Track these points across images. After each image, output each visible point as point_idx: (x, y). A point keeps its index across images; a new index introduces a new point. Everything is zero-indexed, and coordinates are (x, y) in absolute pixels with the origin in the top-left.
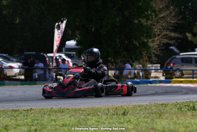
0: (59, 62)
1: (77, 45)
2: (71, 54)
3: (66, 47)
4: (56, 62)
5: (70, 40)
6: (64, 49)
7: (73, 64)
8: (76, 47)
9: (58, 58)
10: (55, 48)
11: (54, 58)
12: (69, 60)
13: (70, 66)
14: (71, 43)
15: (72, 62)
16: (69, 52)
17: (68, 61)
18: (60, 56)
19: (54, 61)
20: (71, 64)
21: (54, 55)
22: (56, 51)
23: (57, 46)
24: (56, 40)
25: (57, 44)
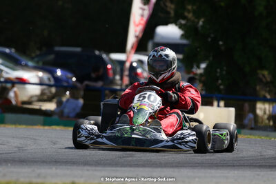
0: (137, 74)
1: (183, 36)
3: (157, 39)
4: (130, 76)
5: (166, 23)
6: (150, 45)
8: (185, 42)
9: (135, 64)
10: (131, 40)
11: (128, 65)
14: (170, 31)
18: (141, 62)
19: (126, 73)
21: (128, 57)
22: (132, 48)
23: (137, 37)
24: (134, 23)
25: (136, 31)
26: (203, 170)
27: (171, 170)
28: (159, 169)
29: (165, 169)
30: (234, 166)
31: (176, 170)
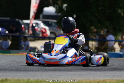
0: (35, 29)
1: (56, 12)
3: (44, 13)
6: (41, 16)
7: (51, 33)
9: (34, 25)
10: (32, 14)
12: (47, 28)
13: (47, 35)
14: (50, 10)
15: (50, 30)
17: (45, 29)
18: (37, 24)
19: (30, 29)
20: (48, 33)
21: (30, 22)
22: (32, 17)
23: (34, 12)
24: (33, 6)
25: (33, 10)
26: (65, 72)
27: (51, 72)
28: (45, 72)
29: (48, 72)
30: (79, 70)
31: (53, 72)
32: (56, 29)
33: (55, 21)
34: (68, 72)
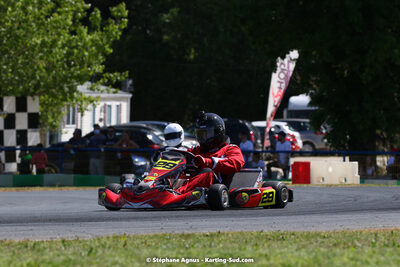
0: (275, 138)
1: (310, 104)
2: (300, 123)
3: (290, 107)
4: (270, 139)
5: (298, 94)
6: (285, 113)
7: (304, 143)
8: (310, 108)
9: (273, 130)
10: (271, 109)
11: (268, 130)
12: (297, 134)
13: (297, 147)
14: (301, 100)
15: (302, 138)
16: (296, 118)
17: (293, 137)
18: (278, 127)
19: (267, 137)
20: (300, 143)
21: (268, 124)
22: (271, 116)
23: (275, 106)
24: (273, 94)
25: (274, 102)
27: (303, 216)
28: (293, 217)
29: (298, 217)
32: (313, 135)
33: (307, 120)
34: (338, 216)
